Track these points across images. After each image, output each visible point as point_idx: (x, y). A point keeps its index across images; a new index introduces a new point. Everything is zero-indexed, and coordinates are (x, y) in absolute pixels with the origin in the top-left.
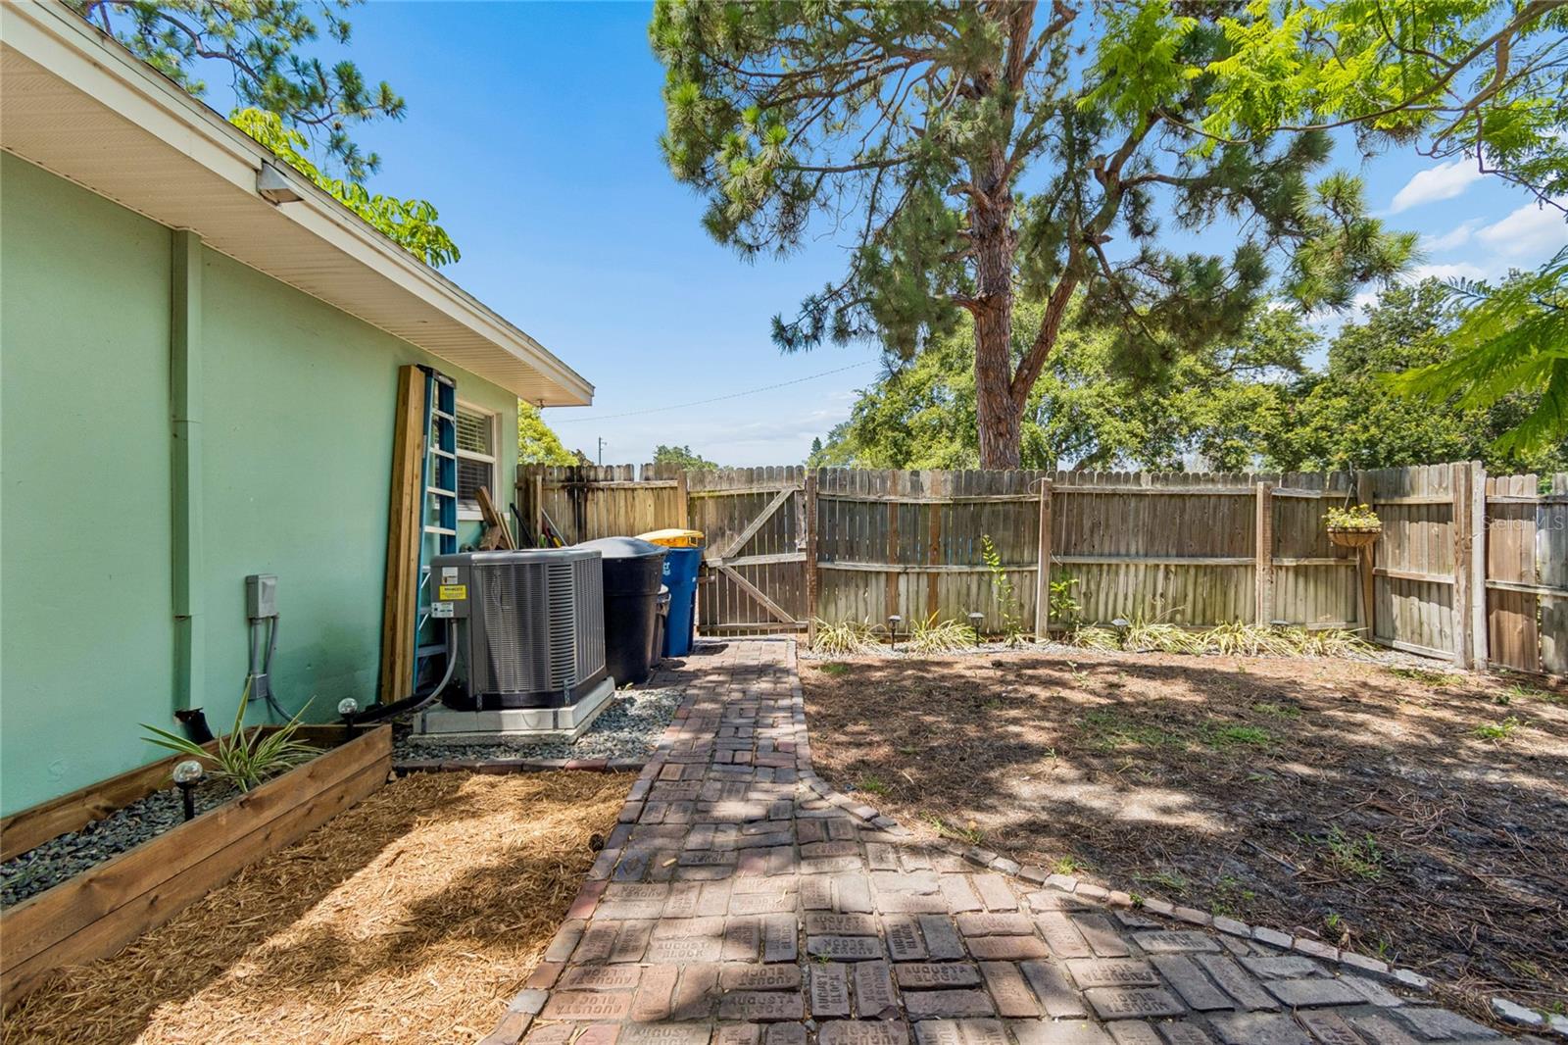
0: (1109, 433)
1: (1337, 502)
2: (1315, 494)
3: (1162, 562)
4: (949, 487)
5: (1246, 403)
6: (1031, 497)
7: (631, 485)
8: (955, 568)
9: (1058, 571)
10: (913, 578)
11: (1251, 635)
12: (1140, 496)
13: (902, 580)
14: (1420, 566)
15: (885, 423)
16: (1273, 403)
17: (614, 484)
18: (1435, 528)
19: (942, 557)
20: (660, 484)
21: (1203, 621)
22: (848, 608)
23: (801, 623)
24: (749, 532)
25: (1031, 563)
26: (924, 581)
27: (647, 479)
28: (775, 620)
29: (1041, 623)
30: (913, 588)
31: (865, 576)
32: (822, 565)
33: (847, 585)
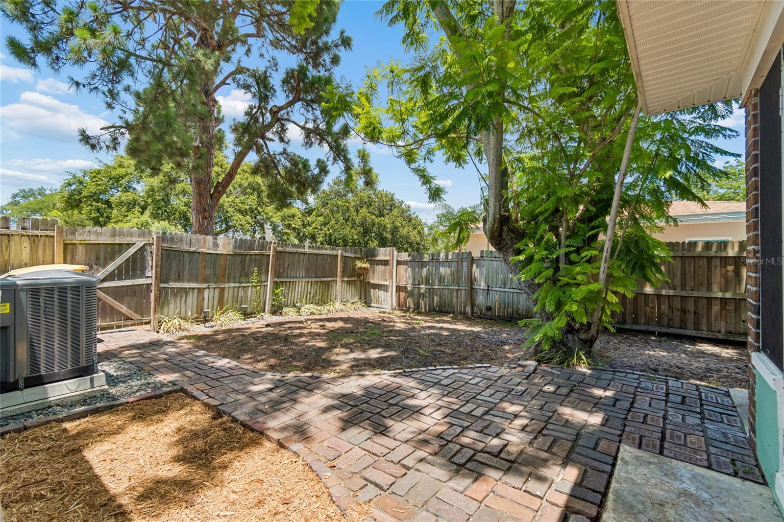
0: (237, 221)
1: (359, 259)
2: (353, 255)
3: (310, 280)
4: (231, 246)
5: (291, 214)
6: (267, 252)
7: (8, 232)
8: (233, 285)
9: (276, 285)
10: (211, 290)
11: (338, 305)
12: (304, 254)
13: (206, 291)
14: (379, 280)
16: (300, 216)
18: (384, 267)
19: (226, 280)
20: (37, 232)
21: (322, 302)
22: (176, 308)
23: (146, 319)
24: (111, 267)
25: (265, 282)
26: (217, 292)
27: (23, 228)
28: (128, 318)
29: (268, 308)
30: (211, 295)
31: (186, 291)
32: (162, 285)
33: (175, 295)
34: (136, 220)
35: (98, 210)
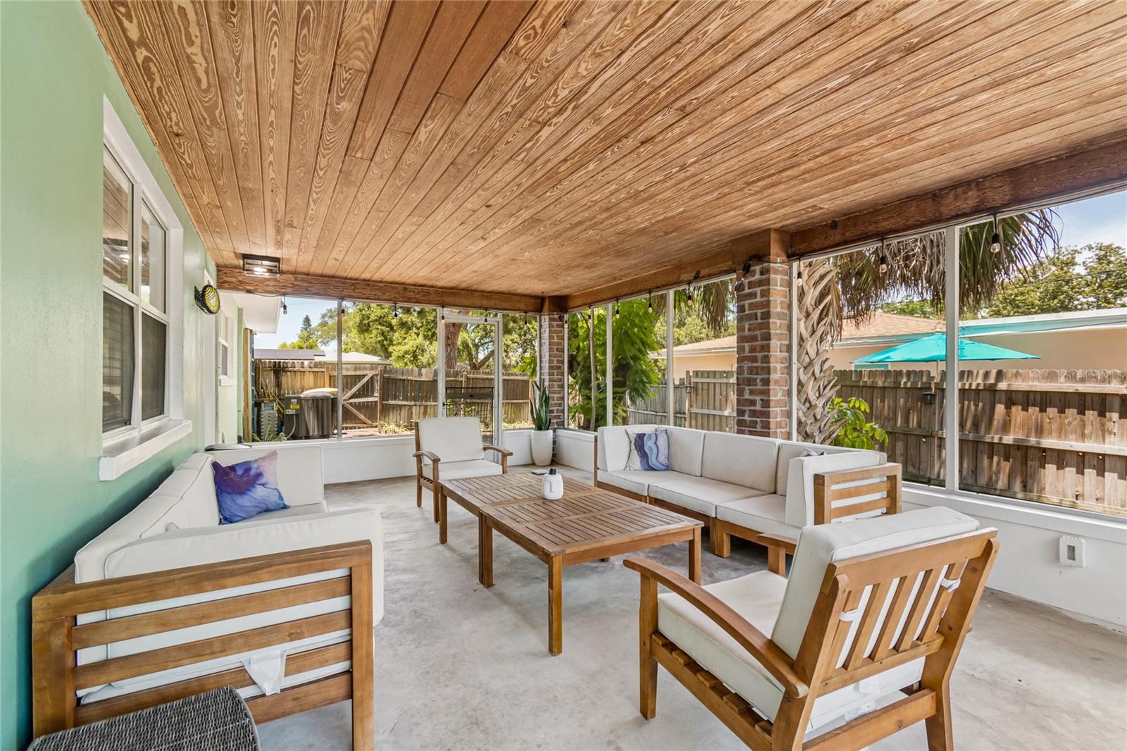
4: (432, 375)
6: (459, 379)
8: (433, 403)
9: (469, 405)
10: (418, 407)
13: (414, 408)
15: (376, 320)
17: (295, 369)
19: (429, 400)
20: (317, 370)
22: (394, 418)
23: (375, 424)
24: (354, 390)
25: (459, 402)
26: (422, 408)
27: (310, 367)
28: (365, 423)
30: (418, 411)
31: (400, 406)
32: (384, 402)
33: (393, 409)
34: (411, 343)
35: (383, 334)
